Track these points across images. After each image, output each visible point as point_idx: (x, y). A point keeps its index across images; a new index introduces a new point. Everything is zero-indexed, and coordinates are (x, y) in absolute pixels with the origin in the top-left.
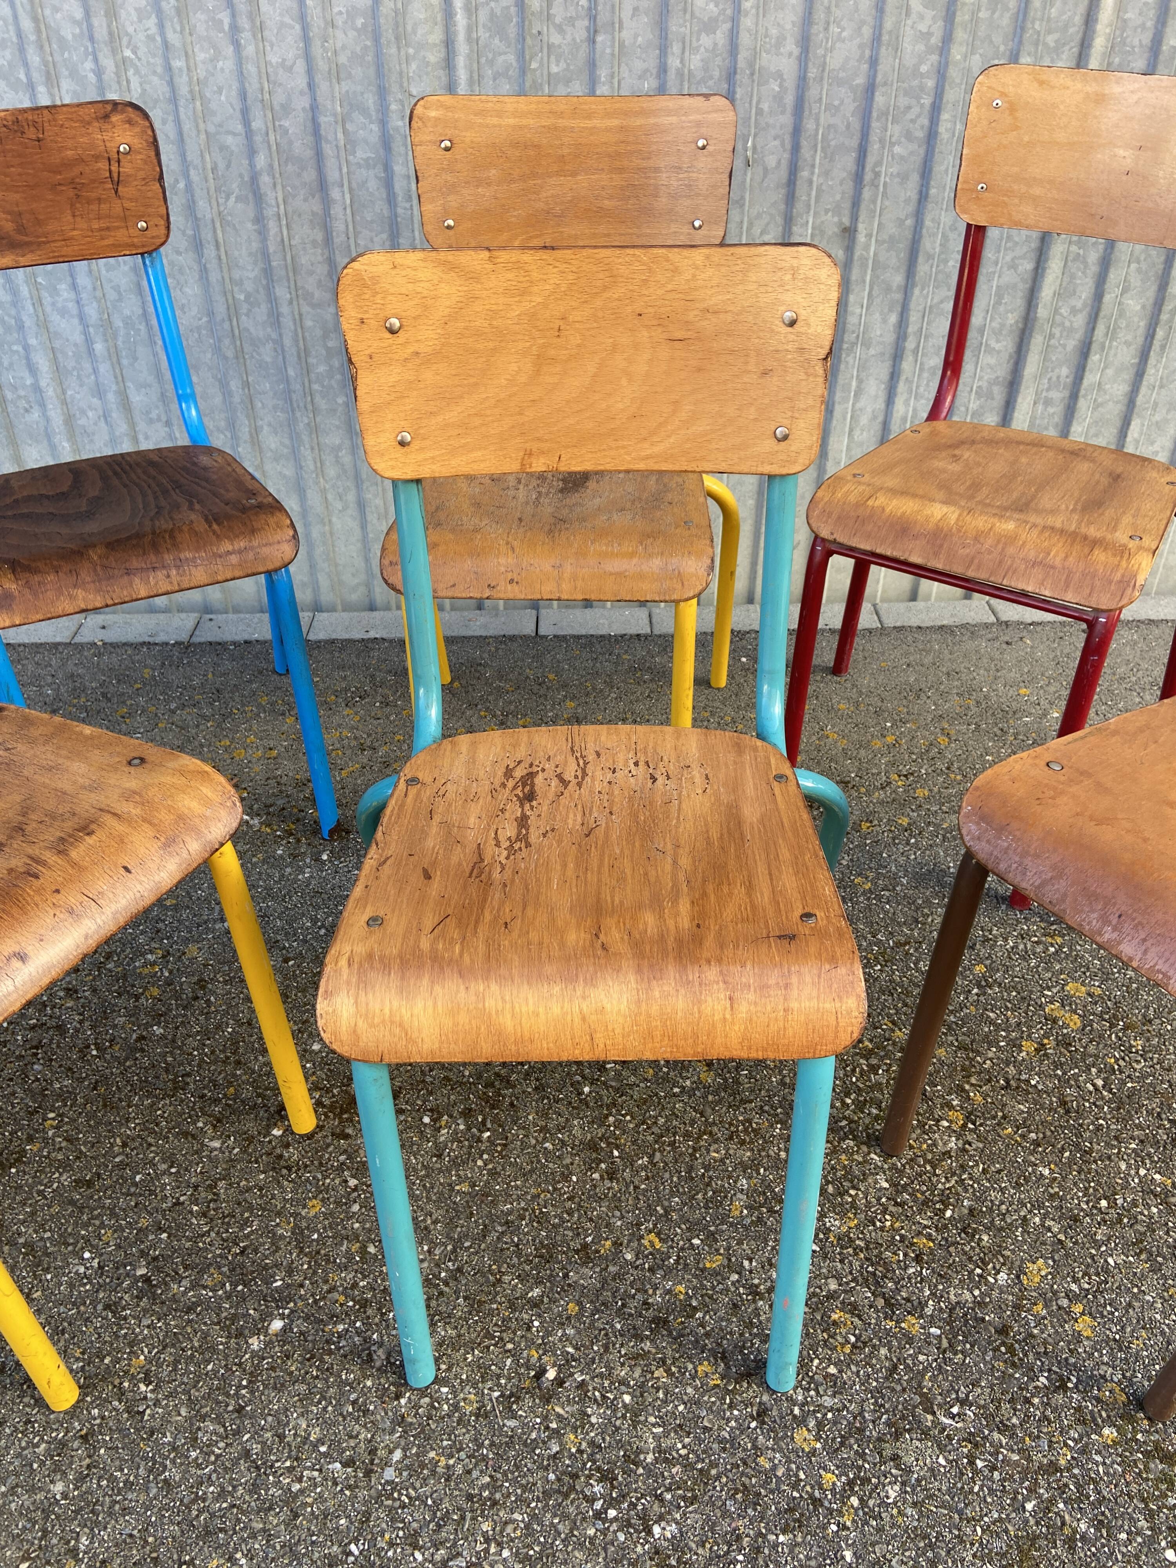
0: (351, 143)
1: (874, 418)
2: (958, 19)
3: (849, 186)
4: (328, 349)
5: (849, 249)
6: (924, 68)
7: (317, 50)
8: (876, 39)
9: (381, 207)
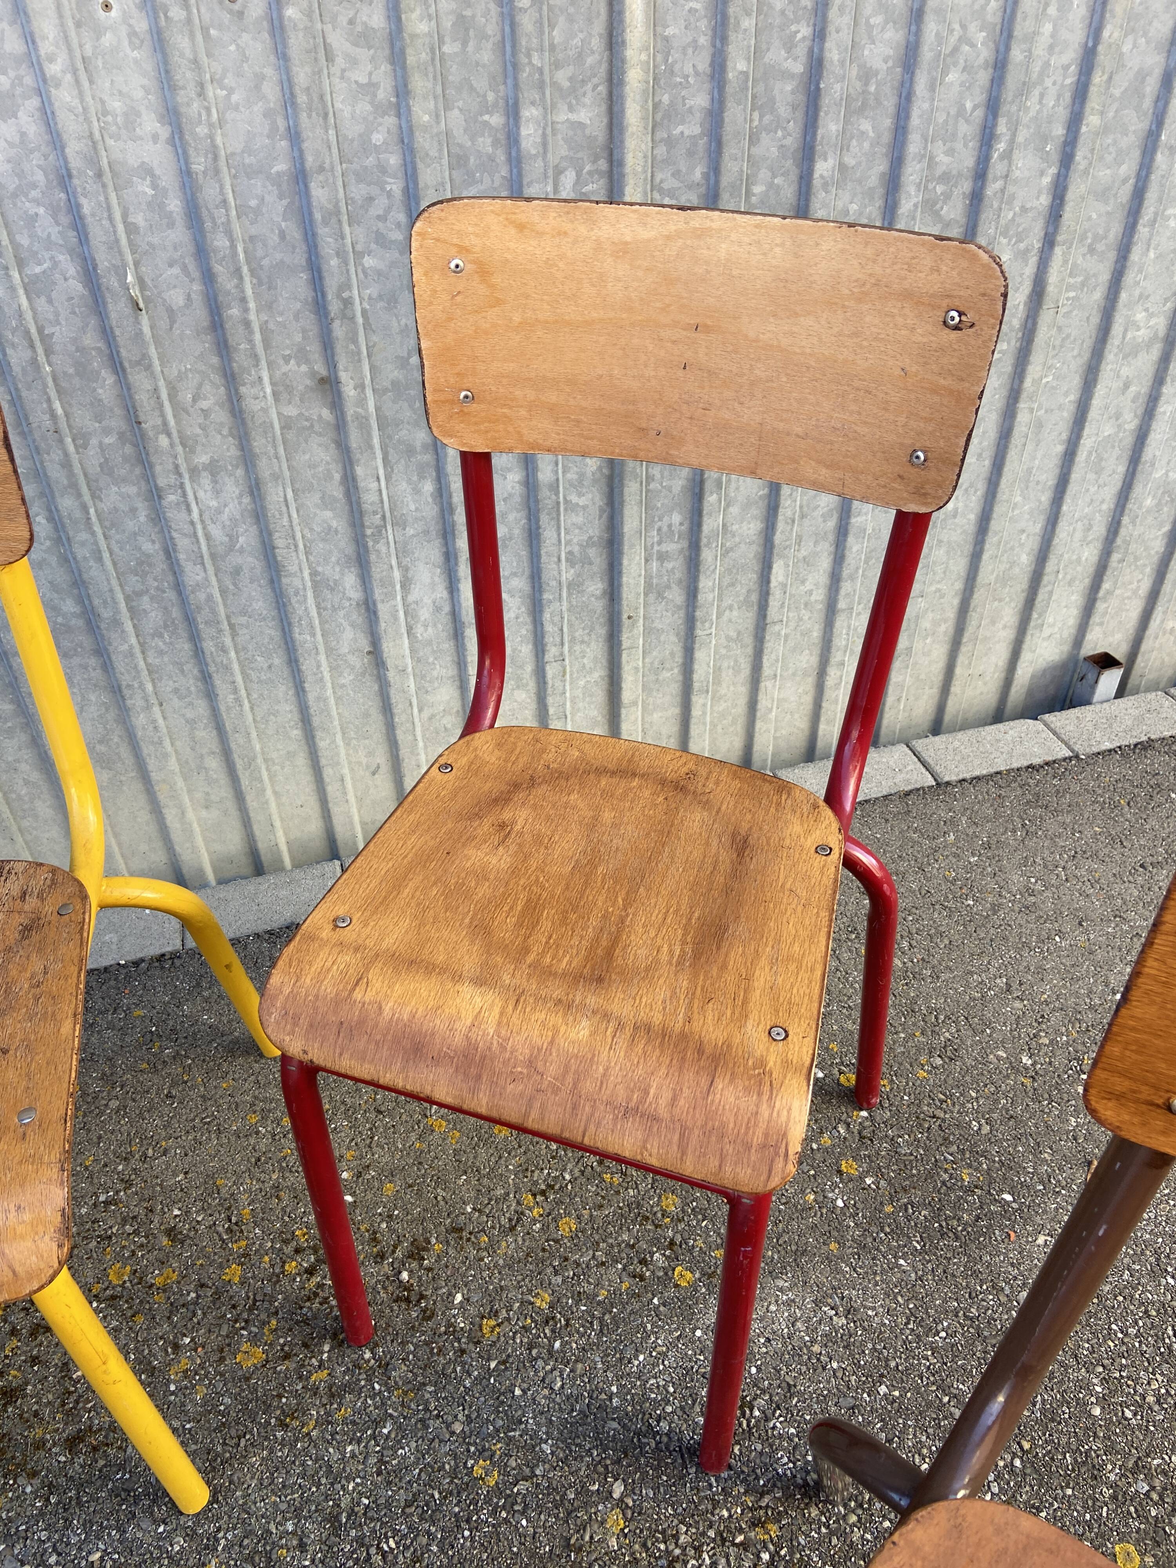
1: (438, 609)
2: (411, 60)
3: (309, 320)
5: (336, 402)
6: (378, 138)
8: (289, 101)
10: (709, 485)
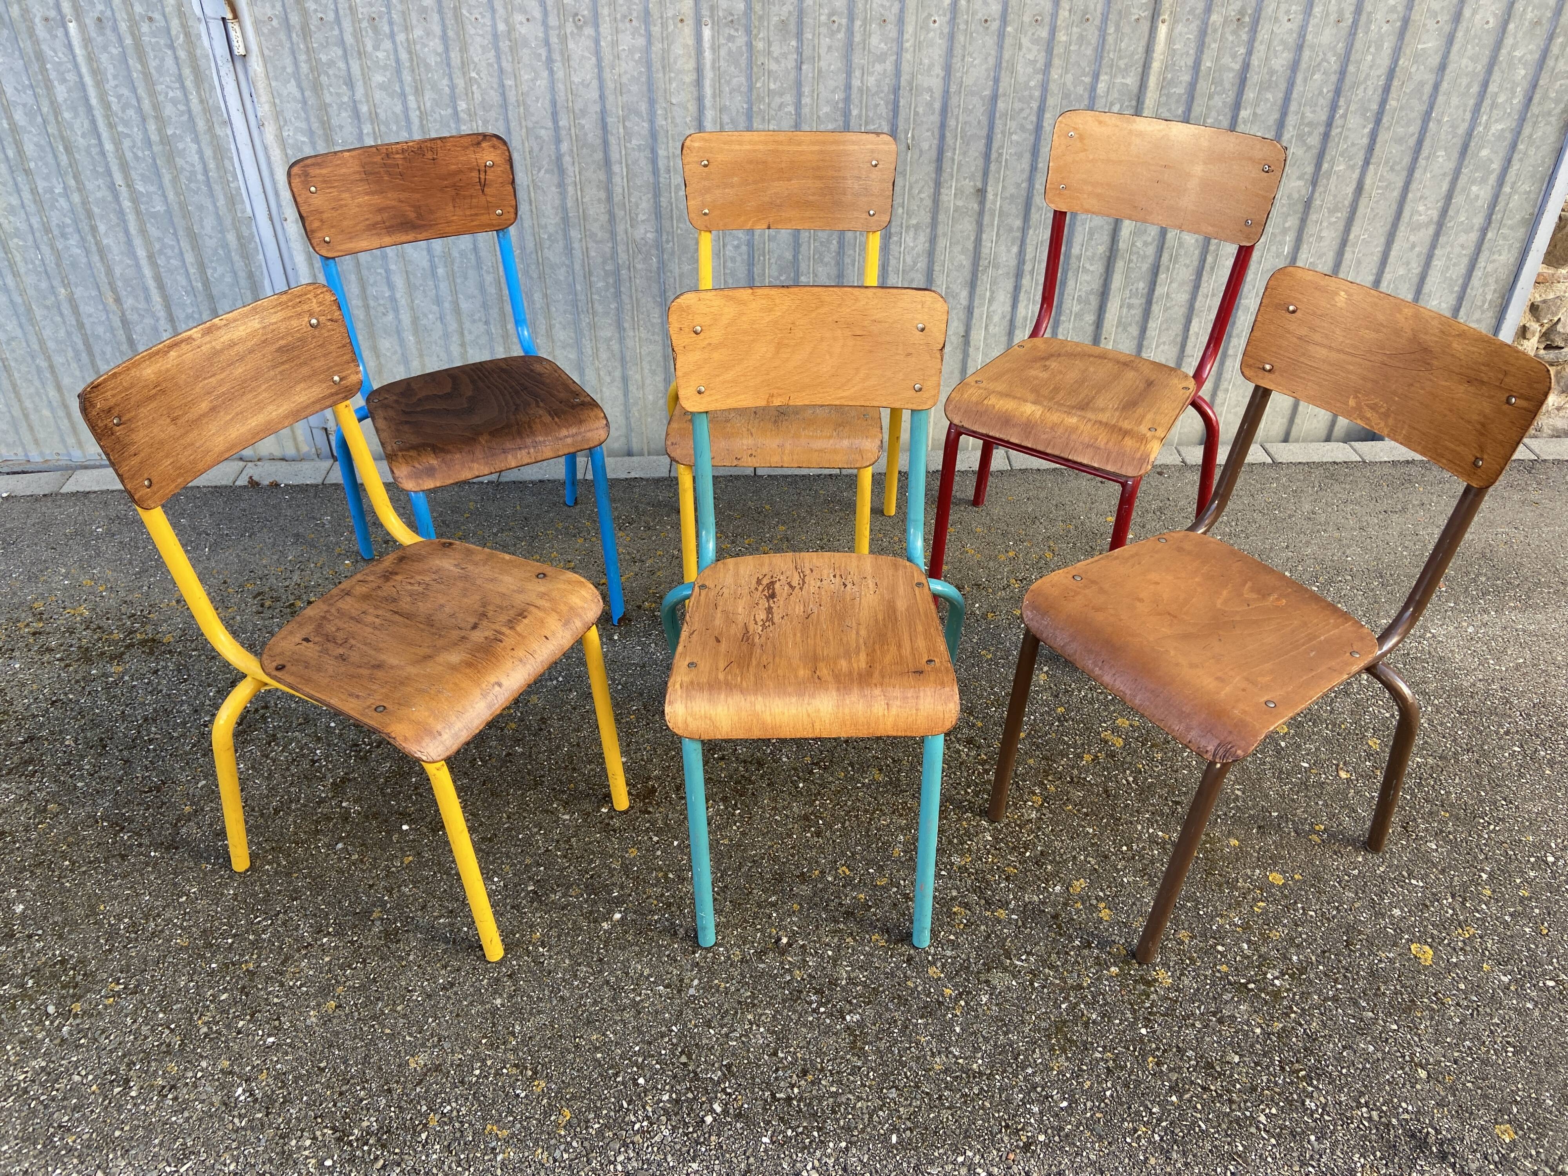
0: (628, 135)
2: (1055, 52)
3: (980, 162)
4: (605, 271)
5: (982, 203)
6: (1032, 84)
7: (607, 75)
8: (998, 66)
9: (648, 176)
10: (1162, 269)
